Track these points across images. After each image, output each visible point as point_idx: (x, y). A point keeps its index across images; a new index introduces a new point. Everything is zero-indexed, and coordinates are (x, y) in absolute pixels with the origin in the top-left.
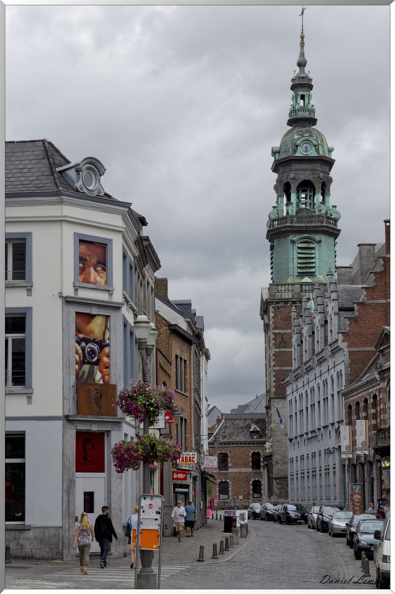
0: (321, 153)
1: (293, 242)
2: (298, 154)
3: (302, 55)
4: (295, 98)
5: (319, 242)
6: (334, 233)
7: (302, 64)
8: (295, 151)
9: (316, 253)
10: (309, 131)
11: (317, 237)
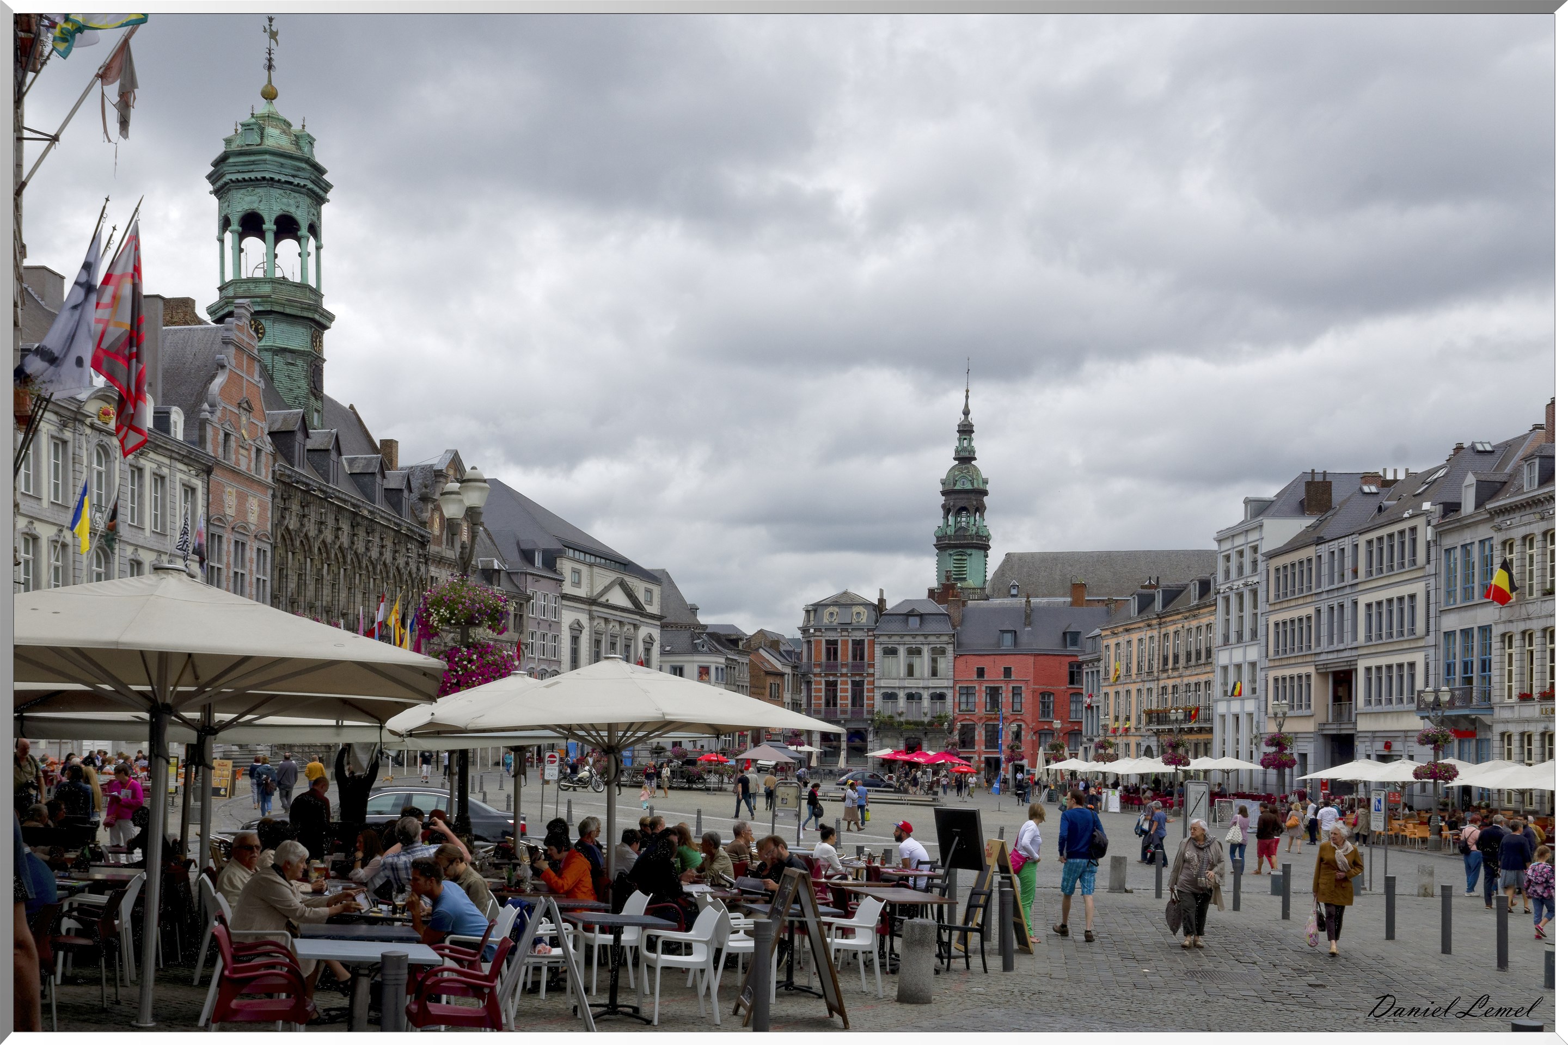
0: (976, 485)
1: (951, 555)
2: (957, 487)
3: (967, 405)
4: (960, 439)
5: (970, 555)
6: (986, 548)
7: (966, 413)
8: (955, 485)
9: (968, 563)
10: (967, 468)
11: (969, 551)
